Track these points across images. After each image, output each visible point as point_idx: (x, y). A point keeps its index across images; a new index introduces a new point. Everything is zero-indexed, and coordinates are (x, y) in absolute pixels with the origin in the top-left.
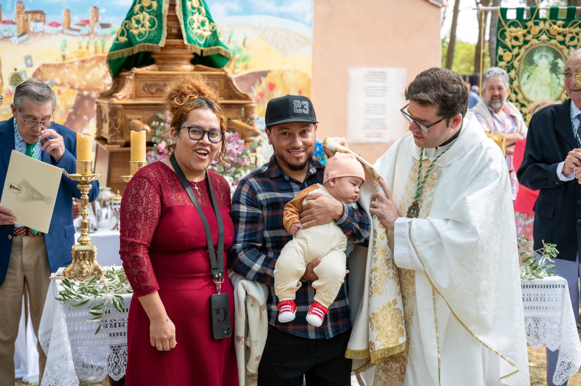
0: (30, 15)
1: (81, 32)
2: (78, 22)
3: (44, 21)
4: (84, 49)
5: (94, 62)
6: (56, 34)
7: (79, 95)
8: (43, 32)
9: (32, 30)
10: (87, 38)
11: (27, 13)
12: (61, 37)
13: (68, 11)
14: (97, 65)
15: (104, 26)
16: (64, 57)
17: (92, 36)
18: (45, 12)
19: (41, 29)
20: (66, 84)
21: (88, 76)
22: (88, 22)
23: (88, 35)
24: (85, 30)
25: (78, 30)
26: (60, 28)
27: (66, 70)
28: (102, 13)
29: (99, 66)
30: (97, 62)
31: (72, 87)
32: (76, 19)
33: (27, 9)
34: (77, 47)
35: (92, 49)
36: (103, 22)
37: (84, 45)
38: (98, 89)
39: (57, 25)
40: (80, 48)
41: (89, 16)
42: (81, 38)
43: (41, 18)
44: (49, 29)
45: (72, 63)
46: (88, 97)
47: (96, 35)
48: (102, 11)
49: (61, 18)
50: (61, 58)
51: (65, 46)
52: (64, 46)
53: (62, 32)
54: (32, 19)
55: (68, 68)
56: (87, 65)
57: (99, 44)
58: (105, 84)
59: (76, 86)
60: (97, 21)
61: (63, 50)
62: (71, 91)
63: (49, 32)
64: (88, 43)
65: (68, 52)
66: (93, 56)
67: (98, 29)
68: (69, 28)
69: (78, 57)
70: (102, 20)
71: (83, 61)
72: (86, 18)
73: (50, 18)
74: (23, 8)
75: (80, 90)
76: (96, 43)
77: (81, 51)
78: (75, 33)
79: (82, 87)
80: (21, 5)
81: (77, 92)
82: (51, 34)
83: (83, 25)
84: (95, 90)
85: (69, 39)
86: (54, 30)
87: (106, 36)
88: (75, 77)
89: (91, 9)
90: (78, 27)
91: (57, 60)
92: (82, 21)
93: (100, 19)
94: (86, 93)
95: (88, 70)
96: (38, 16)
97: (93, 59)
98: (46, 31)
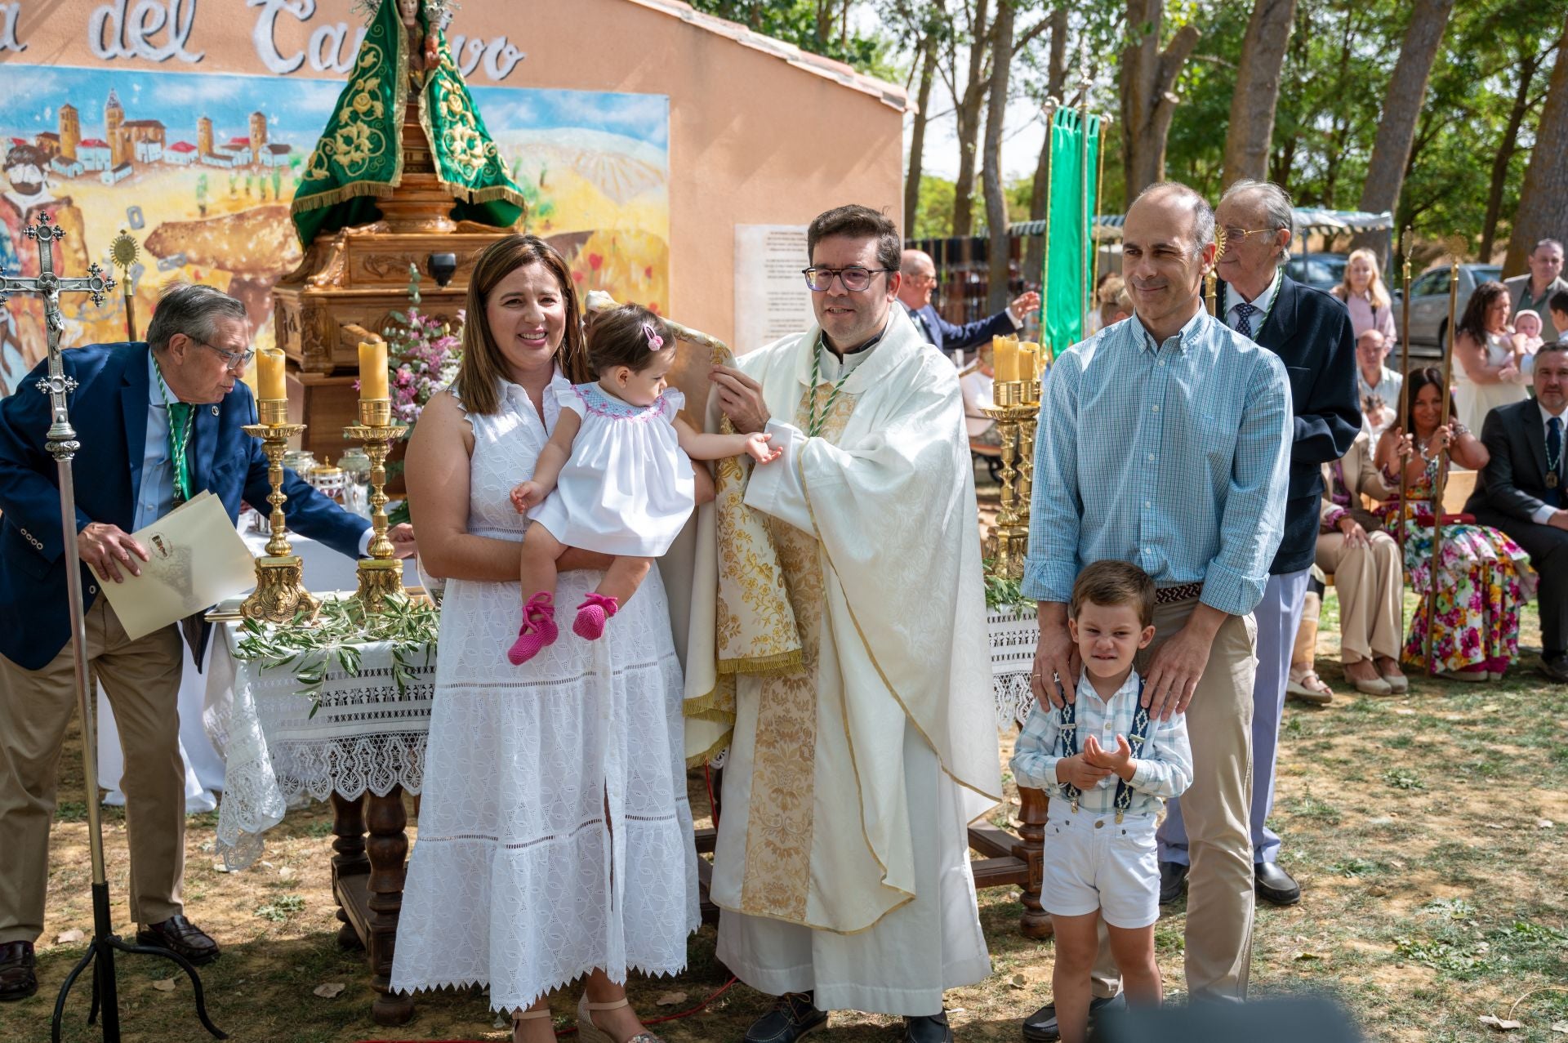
0: (134, 130)
1: (235, 162)
2: (228, 142)
3: (163, 142)
4: (241, 194)
5: (261, 218)
6: (187, 166)
7: (233, 280)
8: (160, 162)
9: (139, 158)
10: (245, 174)
11: (129, 125)
12: (196, 172)
13: (208, 122)
14: (266, 223)
15: (277, 149)
16: (203, 209)
17: (255, 169)
18: (164, 123)
19: (158, 157)
20: (210, 260)
21: (251, 246)
22: (246, 141)
23: (248, 166)
24: (241, 157)
25: (229, 158)
26: (194, 154)
27: (207, 234)
28: (272, 126)
29: (271, 226)
30: (267, 219)
31: (221, 266)
32: (223, 136)
33: (129, 118)
34: (227, 190)
35: (256, 192)
36: (275, 142)
37: (241, 185)
38: (270, 269)
39: (187, 148)
40: (233, 191)
41: (248, 130)
42: (234, 173)
43: (156, 135)
44: (171, 156)
45: (219, 220)
46: (253, 284)
47: (262, 166)
48: (273, 120)
49: (195, 136)
50: (199, 212)
51: (205, 188)
52: (203, 189)
53: (198, 161)
54: (138, 138)
55: (212, 229)
56: (248, 224)
57: (270, 186)
58: (282, 259)
59: (229, 264)
60: (264, 140)
61: (200, 196)
62: (219, 273)
63: (173, 161)
64: (248, 182)
65: (210, 201)
66: (259, 206)
67: (265, 156)
68: (211, 154)
69: (230, 209)
70: (272, 139)
71: (241, 217)
72: (242, 135)
73: (173, 135)
74: (121, 116)
75: (235, 270)
76: (263, 181)
77: (234, 197)
78: (222, 163)
79: (240, 267)
80: (116, 111)
81: (230, 275)
82: (178, 166)
83: (239, 149)
84: (264, 270)
85: (211, 174)
86: (183, 157)
87: (281, 168)
88: (225, 247)
89: (251, 117)
90: (226, 152)
91: (190, 215)
92: (235, 140)
93: (269, 135)
94: (247, 277)
95: (250, 234)
96: (150, 132)
97: (258, 212)
98: (167, 160)
